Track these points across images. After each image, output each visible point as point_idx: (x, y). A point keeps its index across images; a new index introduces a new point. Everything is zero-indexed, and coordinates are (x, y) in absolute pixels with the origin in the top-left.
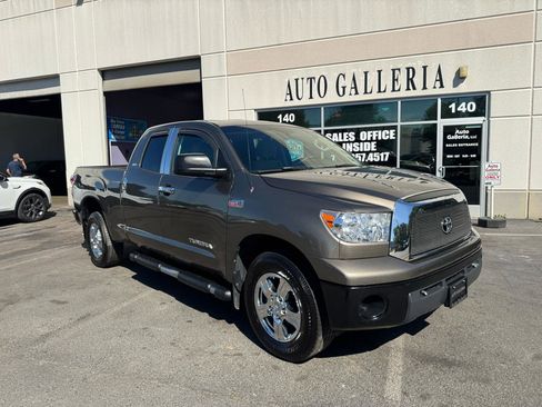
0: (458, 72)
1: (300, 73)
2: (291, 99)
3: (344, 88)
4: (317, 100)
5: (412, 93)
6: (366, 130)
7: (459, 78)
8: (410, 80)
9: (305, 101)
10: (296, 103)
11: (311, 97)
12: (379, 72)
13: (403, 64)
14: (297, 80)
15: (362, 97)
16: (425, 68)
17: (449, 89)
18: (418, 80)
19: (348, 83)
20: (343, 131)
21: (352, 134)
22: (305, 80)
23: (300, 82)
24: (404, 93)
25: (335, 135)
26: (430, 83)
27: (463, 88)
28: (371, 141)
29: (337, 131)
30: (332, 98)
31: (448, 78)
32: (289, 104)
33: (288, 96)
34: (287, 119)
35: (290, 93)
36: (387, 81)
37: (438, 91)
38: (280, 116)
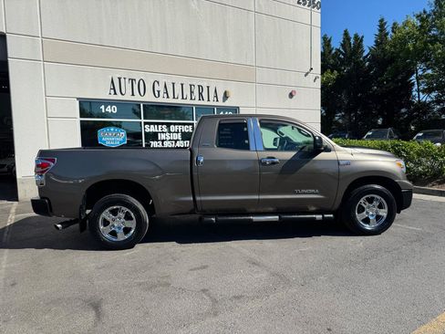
0: (225, 93)
1: (122, 74)
2: (115, 94)
3: (159, 92)
4: (137, 98)
5: (201, 103)
6: (175, 124)
7: (226, 96)
8: (200, 94)
9: (128, 97)
10: (119, 97)
11: (133, 95)
12: (182, 85)
13: (196, 82)
14: (120, 79)
15: (171, 101)
16: (208, 87)
17: (221, 103)
18: (205, 94)
19: (160, 88)
20: (158, 124)
21: (164, 126)
22: (127, 80)
23: (122, 80)
24: (197, 102)
25: (152, 126)
26: (211, 98)
27: (228, 103)
28: (178, 132)
29: (154, 124)
30: (149, 97)
31: (221, 96)
32: (113, 97)
33: (112, 91)
34: (109, 109)
35: (114, 89)
36: (187, 92)
37: (215, 103)
38: (103, 107)
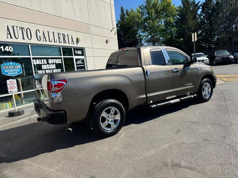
1: (15, 23)
3: (40, 37)
4: (26, 41)
5: (65, 44)
6: (52, 58)
7: (78, 41)
8: (64, 39)
9: (20, 40)
10: (14, 40)
11: (24, 39)
12: (53, 33)
13: (61, 32)
14: (13, 27)
15: (48, 43)
16: (67, 35)
17: (75, 45)
18: (66, 39)
19: (40, 34)
20: (41, 58)
21: (45, 60)
22: (18, 28)
23: (15, 28)
24: (63, 44)
25: (37, 60)
26: (70, 42)
27: (79, 45)
28: (53, 64)
29: (39, 58)
30: (34, 41)
31: (75, 41)
32: (10, 40)
33: (9, 36)
34: (7, 49)
35: (10, 34)
36: (57, 38)
37: (72, 45)
38: (2, 47)
